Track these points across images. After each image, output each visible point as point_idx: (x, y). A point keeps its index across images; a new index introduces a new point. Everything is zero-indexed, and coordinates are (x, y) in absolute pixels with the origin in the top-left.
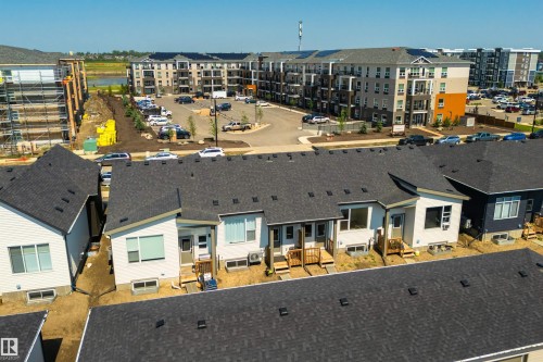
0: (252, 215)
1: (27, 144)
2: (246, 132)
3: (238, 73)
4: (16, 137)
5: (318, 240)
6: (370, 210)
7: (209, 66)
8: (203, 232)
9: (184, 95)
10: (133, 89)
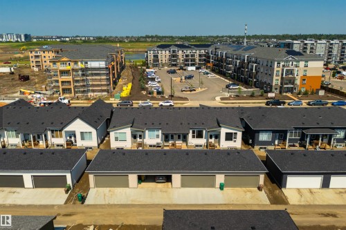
0: (158, 129)
1: (92, 94)
2: (193, 92)
3: (205, 55)
4: (88, 91)
5: (183, 141)
6: (204, 131)
7: (189, 51)
8: (141, 133)
9: (173, 68)
10: (147, 64)
